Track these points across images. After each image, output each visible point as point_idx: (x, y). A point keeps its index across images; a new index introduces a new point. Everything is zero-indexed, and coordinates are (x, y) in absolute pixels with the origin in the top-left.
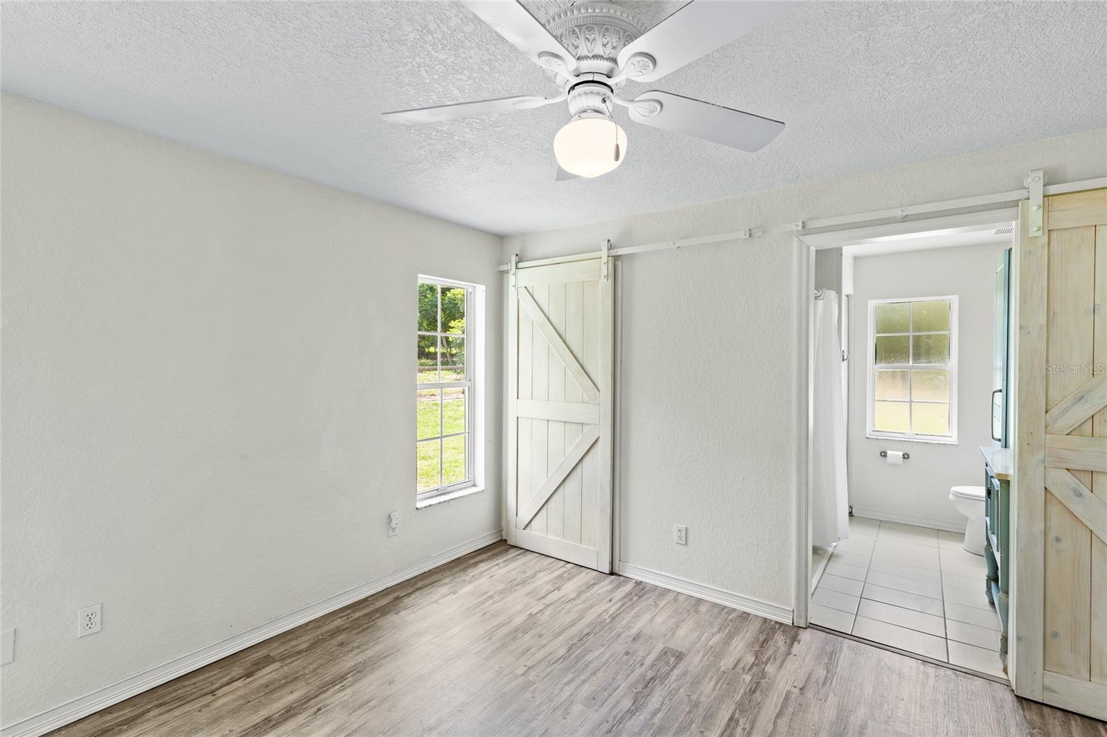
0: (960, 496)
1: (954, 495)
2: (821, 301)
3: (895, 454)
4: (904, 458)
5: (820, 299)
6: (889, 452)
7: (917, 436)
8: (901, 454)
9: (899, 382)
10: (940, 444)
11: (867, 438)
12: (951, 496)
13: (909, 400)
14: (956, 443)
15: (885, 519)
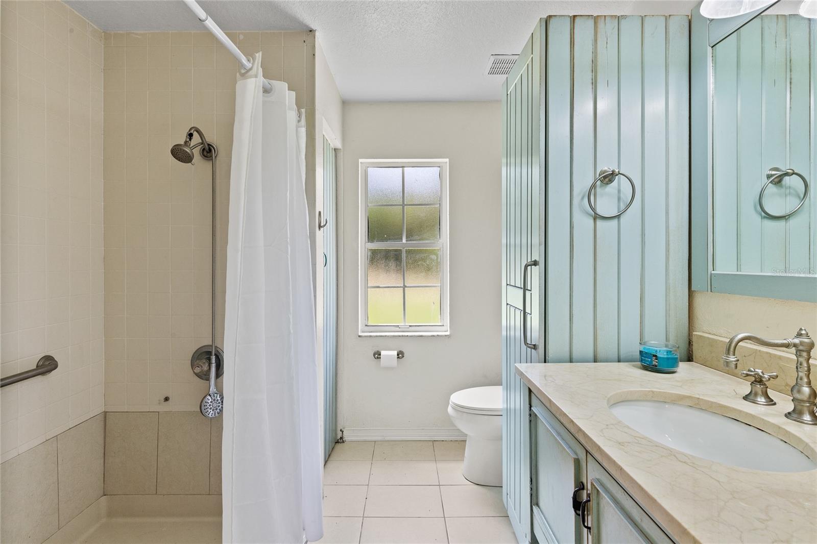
0: (460, 409)
1: (453, 408)
2: (253, 79)
3: (389, 354)
4: (398, 358)
5: (251, 77)
6: (383, 353)
7: (411, 329)
8: (395, 353)
9: (392, 264)
10: (434, 336)
11: (359, 336)
12: (450, 410)
13: (402, 285)
14: (448, 333)
15: (380, 438)
